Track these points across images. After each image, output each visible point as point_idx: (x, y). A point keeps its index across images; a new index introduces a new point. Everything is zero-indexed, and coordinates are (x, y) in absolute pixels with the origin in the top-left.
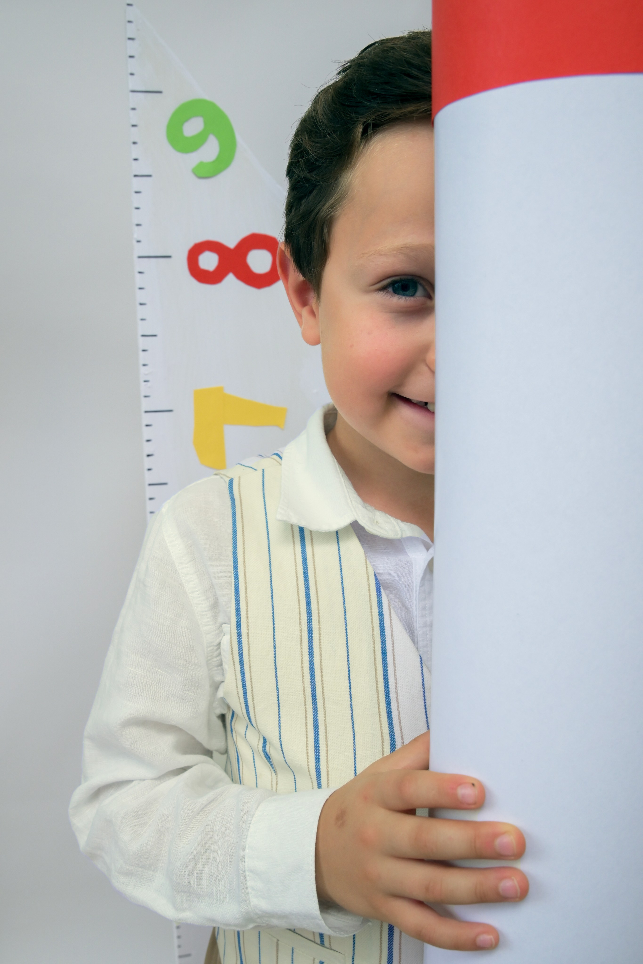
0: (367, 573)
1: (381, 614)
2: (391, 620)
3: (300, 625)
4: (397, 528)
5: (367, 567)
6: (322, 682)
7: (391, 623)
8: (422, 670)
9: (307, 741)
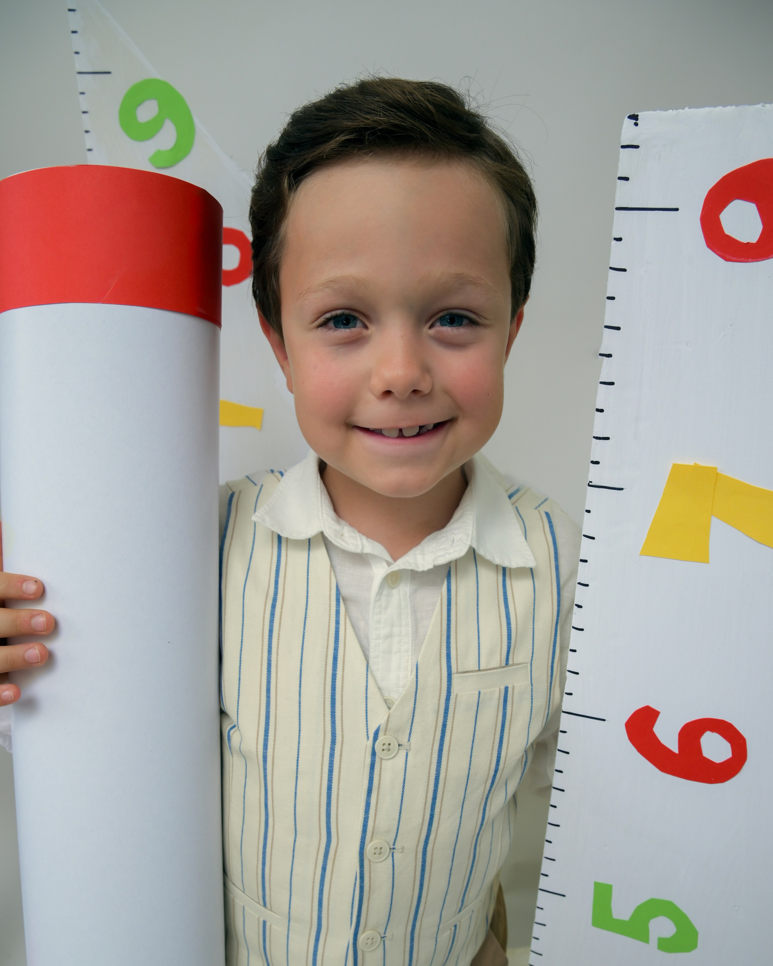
0: (330, 584)
1: (337, 623)
2: (345, 629)
3: (264, 625)
4: (359, 543)
5: (330, 578)
6: (277, 678)
7: (345, 632)
8: (367, 678)
9: (258, 730)
